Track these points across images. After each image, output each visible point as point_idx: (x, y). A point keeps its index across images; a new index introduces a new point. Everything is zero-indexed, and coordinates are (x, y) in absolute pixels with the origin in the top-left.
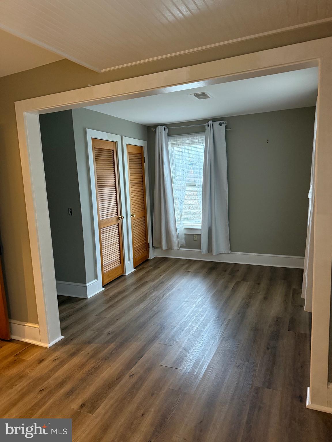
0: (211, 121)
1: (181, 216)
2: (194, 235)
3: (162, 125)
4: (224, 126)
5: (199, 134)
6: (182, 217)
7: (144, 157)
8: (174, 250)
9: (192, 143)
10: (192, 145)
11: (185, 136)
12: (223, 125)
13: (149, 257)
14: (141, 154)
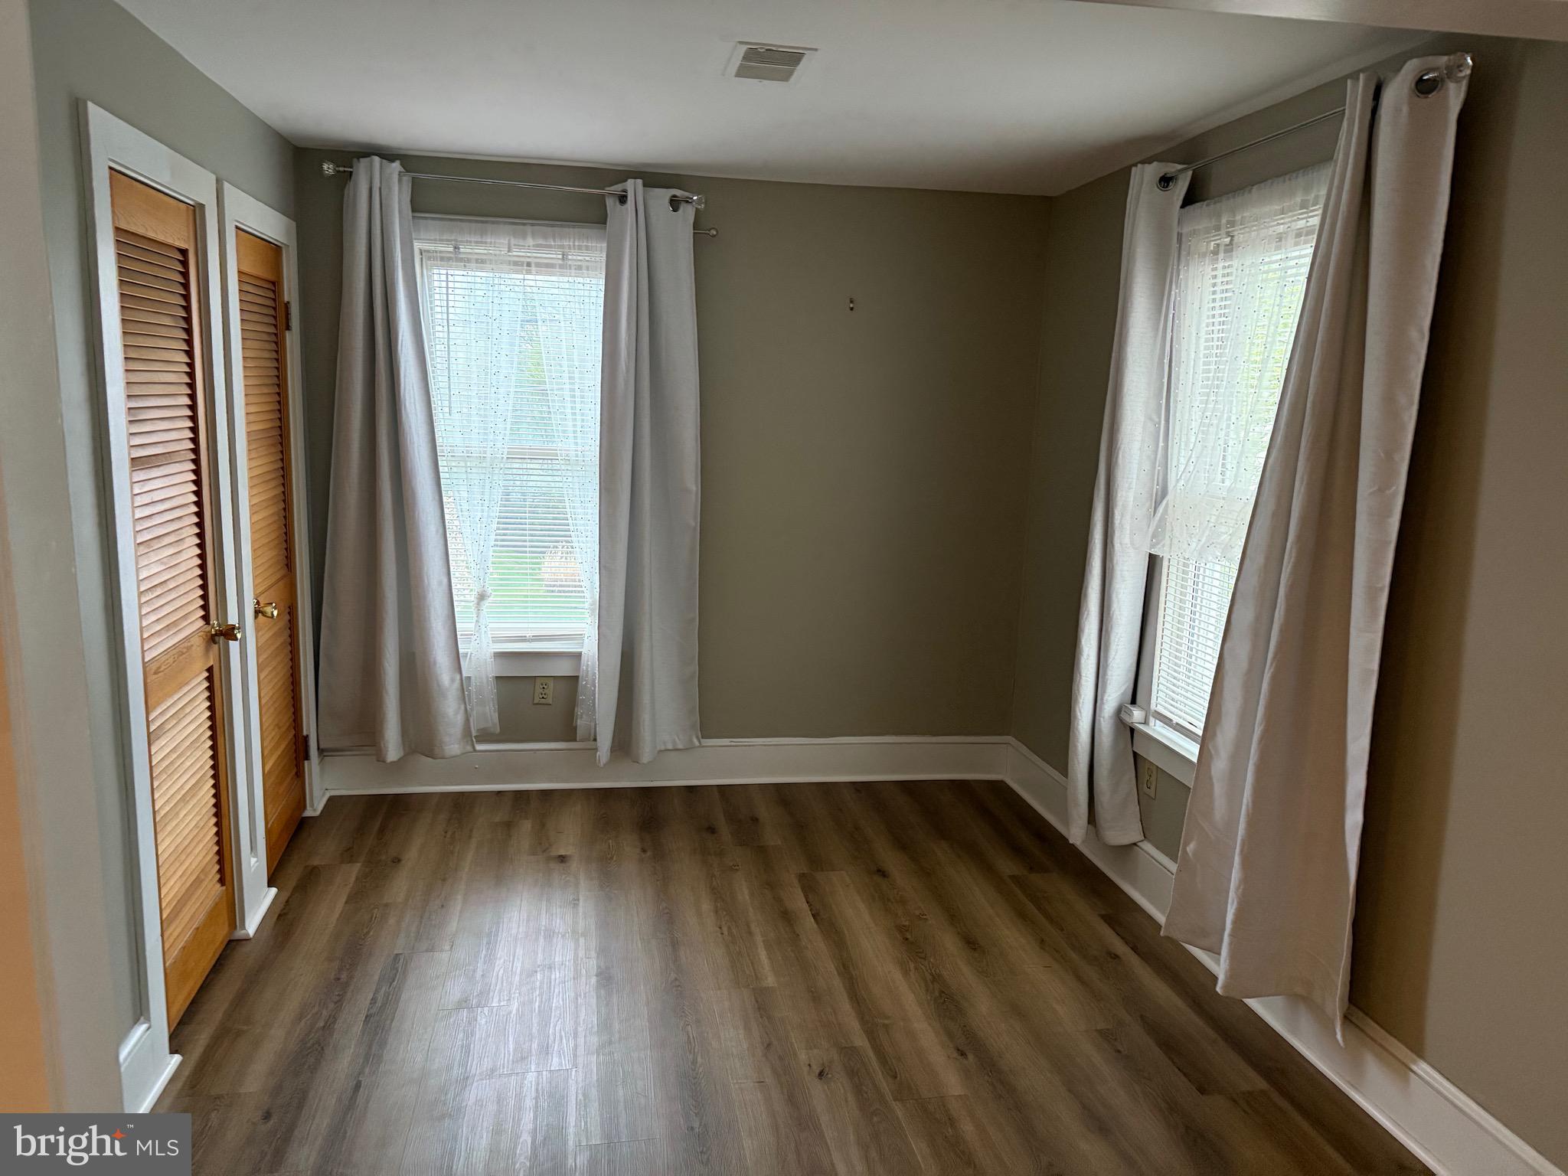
0: (640, 182)
1: (482, 597)
2: (538, 681)
3: (388, 155)
4: (688, 213)
5: (576, 230)
6: (486, 604)
7: (286, 299)
8: (443, 758)
9: (538, 265)
10: (538, 273)
11: (508, 227)
12: (683, 207)
13: (305, 808)
14: (274, 283)
